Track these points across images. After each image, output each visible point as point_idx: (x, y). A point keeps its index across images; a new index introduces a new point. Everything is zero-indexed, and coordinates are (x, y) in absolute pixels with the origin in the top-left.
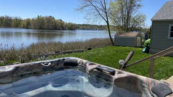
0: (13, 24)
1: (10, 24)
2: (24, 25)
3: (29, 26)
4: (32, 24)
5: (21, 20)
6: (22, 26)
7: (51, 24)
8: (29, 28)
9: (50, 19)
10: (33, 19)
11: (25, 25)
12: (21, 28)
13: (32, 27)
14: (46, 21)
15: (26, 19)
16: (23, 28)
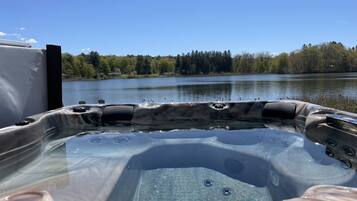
0: (255, 66)
1: (250, 67)
2: (274, 66)
3: (284, 69)
4: (290, 64)
5: (269, 58)
6: (271, 68)
7: (334, 61)
8: (283, 73)
9: (332, 50)
10: (293, 54)
11: (277, 67)
12: (268, 73)
13: (290, 70)
14: (321, 54)
15: (277, 54)
16: (273, 72)
